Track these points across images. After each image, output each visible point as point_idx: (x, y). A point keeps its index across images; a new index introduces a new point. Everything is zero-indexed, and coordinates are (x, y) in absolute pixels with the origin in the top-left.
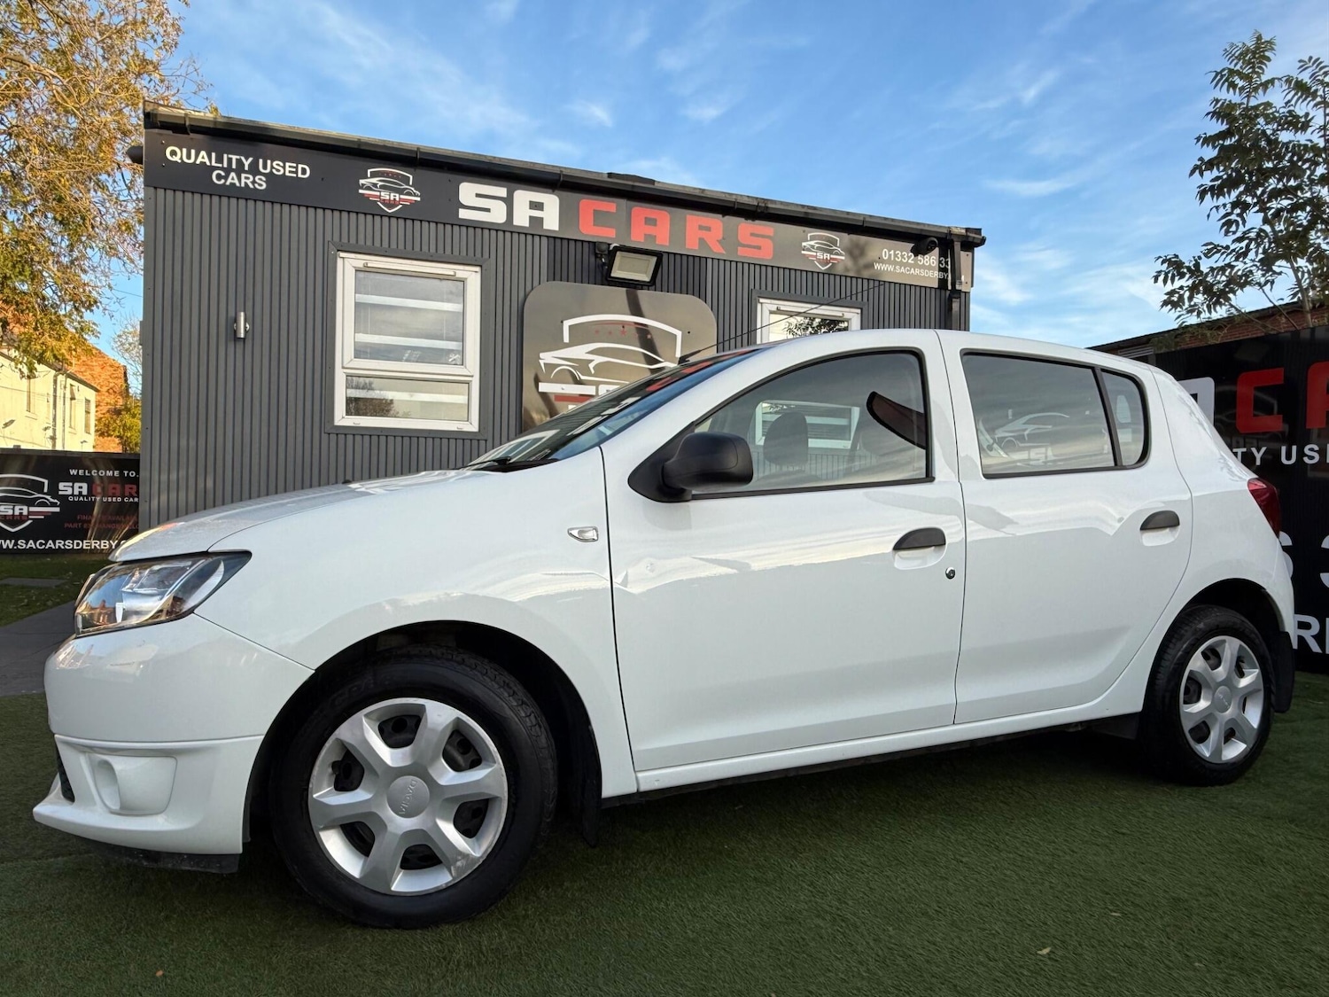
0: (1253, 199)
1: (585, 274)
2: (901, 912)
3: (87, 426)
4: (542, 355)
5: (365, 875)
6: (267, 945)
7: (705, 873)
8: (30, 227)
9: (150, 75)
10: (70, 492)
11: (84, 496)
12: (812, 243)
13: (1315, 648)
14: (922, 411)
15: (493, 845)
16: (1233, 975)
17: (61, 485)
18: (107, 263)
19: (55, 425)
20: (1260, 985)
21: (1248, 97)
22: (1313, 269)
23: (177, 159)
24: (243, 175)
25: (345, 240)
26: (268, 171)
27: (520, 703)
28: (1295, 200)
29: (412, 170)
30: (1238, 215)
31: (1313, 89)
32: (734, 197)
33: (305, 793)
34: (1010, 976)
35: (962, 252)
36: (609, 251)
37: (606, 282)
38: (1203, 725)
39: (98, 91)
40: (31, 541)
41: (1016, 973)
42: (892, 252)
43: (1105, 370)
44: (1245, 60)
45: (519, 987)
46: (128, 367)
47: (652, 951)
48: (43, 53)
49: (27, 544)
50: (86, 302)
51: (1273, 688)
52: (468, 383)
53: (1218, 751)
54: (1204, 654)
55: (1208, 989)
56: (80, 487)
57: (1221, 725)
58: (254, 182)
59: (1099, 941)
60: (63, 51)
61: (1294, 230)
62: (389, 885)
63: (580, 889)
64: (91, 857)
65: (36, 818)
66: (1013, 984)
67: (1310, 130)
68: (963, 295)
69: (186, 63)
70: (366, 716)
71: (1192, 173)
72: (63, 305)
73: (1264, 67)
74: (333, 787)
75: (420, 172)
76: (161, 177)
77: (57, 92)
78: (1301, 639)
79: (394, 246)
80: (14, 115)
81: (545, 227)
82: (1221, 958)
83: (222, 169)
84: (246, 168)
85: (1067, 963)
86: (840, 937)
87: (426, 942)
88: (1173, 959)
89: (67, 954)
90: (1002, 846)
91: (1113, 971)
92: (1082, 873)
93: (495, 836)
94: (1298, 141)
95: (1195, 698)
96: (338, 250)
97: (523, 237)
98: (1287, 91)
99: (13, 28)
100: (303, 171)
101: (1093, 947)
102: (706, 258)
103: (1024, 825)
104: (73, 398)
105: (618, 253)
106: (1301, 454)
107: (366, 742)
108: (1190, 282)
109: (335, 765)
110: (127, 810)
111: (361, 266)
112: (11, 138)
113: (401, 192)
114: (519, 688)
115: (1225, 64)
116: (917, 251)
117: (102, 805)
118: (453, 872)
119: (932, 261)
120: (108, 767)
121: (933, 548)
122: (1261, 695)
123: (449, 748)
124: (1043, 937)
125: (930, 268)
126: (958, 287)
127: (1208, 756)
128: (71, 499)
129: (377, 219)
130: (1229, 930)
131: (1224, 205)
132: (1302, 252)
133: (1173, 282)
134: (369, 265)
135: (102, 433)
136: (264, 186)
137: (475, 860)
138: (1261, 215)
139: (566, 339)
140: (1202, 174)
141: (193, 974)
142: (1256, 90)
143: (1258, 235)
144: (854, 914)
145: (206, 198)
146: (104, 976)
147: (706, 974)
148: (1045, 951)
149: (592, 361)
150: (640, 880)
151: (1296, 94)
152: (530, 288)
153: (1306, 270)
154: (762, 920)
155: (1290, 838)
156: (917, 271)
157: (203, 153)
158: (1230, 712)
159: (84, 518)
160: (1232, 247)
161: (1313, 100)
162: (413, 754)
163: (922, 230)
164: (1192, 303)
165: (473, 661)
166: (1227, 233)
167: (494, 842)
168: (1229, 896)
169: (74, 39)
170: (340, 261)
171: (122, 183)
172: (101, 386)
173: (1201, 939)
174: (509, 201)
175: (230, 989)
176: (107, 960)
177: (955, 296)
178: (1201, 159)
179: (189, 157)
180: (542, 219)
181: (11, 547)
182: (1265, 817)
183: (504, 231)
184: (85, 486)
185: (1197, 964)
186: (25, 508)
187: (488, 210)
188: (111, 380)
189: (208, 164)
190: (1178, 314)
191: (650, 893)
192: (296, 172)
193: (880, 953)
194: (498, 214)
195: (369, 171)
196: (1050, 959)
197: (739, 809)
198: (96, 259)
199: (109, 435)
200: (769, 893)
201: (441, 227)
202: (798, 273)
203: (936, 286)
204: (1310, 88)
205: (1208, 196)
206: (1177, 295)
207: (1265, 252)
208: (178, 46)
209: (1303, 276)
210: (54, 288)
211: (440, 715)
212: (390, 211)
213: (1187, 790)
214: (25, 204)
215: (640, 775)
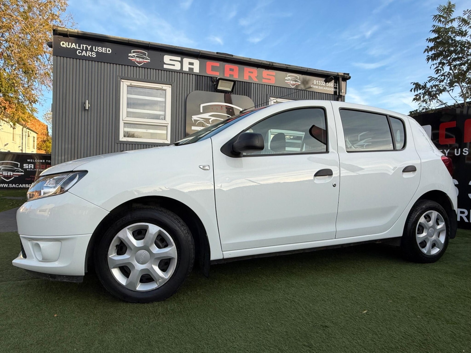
0: (446, 61)
1: (208, 88)
2: (315, 300)
3: (34, 146)
4: (193, 117)
5: (127, 285)
6: (93, 308)
7: (246, 287)
8: (14, 74)
9: (56, 20)
10: (27, 167)
11: (32, 169)
12: (289, 78)
13: (466, 220)
14: (325, 129)
15: (172, 274)
16: (431, 320)
17: (24, 165)
18: (41, 87)
19: (22, 146)
20: (440, 323)
21: (445, 25)
22: (468, 86)
23: (64, 46)
24: (88, 52)
25: (123, 75)
26: (96, 50)
27: (182, 225)
28: (461, 61)
29: (147, 51)
30: (441, 67)
31: (468, 21)
32: (261, 61)
33: (106, 256)
34: (352, 319)
35: (342, 82)
36: (217, 80)
37: (215, 91)
38: (424, 242)
39: (37, 26)
40: (14, 185)
41: (354, 318)
42: (317, 81)
43: (390, 116)
44: (444, 12)
45: (180, 321)
46: (48, 125)
47: (227, 310)
48: (18, 12)
49: (12, 185)
50: (33, 101)
51: (449, 229)
52: (167, 126)
53: (429, 251)
54: (425, 217)
55: (422, 324)
56: (31, 166)
57: (430, 242)
58: (91, 54)
59: (384, 309)
60: (25, 12)
61: (461, 72)
62: (135, 288)
63: (203, 292)
64: (33, 281)
65: (13, 264)
66: (353, 321)
67: (467, 36)
68: (342, 97)
69: (68, 16)
70: (128, 229)
71: (425, 52)
72: (25, 102)
73: (451, 14)
74: (116, 254)
75: (150, 51)
76: (59, 52)
77: (23, 26)
78: (461, 218)
79: (141, 77)
80: (8, 34)
81: (194, 71)
82: (427, 314)
83: (80, 50)
84: (89, 49)
85: (372, 315)
86: (293, 307)
87: (149, 307)
88: (410, 314)
89: (23, 309)
90: (351, 280)
91: (389, 318)
92: (379, 289)
93: (172, 271)
94: (463, 40)
95: (422, 232)
96: (121, 79)
97: (186, 75)
98: (459, 22)
99: (8, 4)
100: (109, 51)
101: (382, 311)
102: (251, 83)
103: (359, 274)
104: (29, 136)
105: (220, 81)
106: (462, 152)
107: (127, 238)
108: (423, 91)
109: (117, 246)
110: (45, 260)
111: (129, 84)
112: (7, 43)
113: (143, 58)
114: (181, 221)
115: (437, 13)
116: (326, 81)
117: (36, 259)
118: (158, 284)
119: (331, 85)
120: (38, 245)
121: (328, 176)
122: (445, 232)
123: (157, 241)
124: (364, 307)
125: (331, 87)
126: (341, 94)
127: (426, 252)
128: (28, 170)
129: (135, 68)
130: (430, 306)
131: (436, 64)
132: (463, 81)
133: (417, 91)
134: (132, 84)
135: (39, 149)
136: (95, 56)
137: (166, 279)
138: (449, 67)
139: (201, 111)
140: (428, 52)
141: (67, 316)
142: (448, 22)
143: (448, 74)
144: (299, 300)
145: (75, 60)
146: (36, 316)
147: (245, 317)
148: (365, 312)
149: (211, 119)
150: (224, 290)
151: (462, 23)
152: (189, 93)
153: (465, 86)
154: (266, 301)
155: (453, 279)
156: (326, 88)
157: (74, 44)
158: (434, 237)
159: (33, 176)
160: (438, 78)
161: (468, 25)
162: (144, 242)
163: (328, 74)
164: (424, 99)
165: (165, 211)
166: (437, 74)
167: (173, 273)
168: (431, 296)
169: (29, 8)
170: (122, 83)
171: (46, 59)
172: (39, 132)
173: (420, 309)
174: (181, 62)
175: (80, 320)
176: (37, 311)
177: (340, 97)
178: (428, 47)
179: (69, 45)
180: (193, 68)
181: (7, 186)
182: (445, 273)
183: (180, 73)
184: (33, 165)
185: (418, 316)
186: (12, 173)
187: (174, 65)
188: (42, 130)
189: (75, 48)
190: (419, 103)
191: (227, 293)
192: (106, 51)
193: (307, 312)
194: (177, 67)
195: (132, 51)
196: (367, 314)
197: (260, 268)
198: (37, 86)
199: (41, 149)
200: (269, 294)
201: (157, 71)
202: (284, 88)
203: (333, 94)
204: (467, 21)
205: (430, 60)
206: (418, 96)
207: (450, 80)
208: (66, 10)
209: (464, 89)
210: (22, 96)
211: (153, 229)
212: (139, 65)
213: (418, 265)
214: (12, 66)
215: (224, 252)
